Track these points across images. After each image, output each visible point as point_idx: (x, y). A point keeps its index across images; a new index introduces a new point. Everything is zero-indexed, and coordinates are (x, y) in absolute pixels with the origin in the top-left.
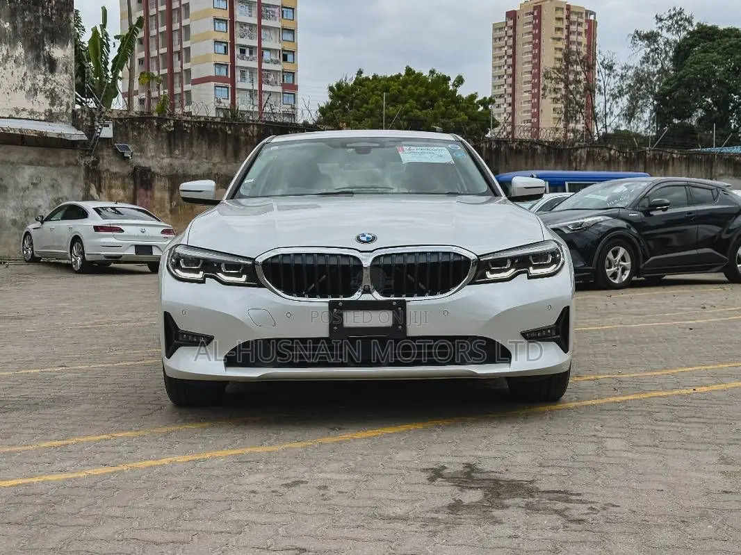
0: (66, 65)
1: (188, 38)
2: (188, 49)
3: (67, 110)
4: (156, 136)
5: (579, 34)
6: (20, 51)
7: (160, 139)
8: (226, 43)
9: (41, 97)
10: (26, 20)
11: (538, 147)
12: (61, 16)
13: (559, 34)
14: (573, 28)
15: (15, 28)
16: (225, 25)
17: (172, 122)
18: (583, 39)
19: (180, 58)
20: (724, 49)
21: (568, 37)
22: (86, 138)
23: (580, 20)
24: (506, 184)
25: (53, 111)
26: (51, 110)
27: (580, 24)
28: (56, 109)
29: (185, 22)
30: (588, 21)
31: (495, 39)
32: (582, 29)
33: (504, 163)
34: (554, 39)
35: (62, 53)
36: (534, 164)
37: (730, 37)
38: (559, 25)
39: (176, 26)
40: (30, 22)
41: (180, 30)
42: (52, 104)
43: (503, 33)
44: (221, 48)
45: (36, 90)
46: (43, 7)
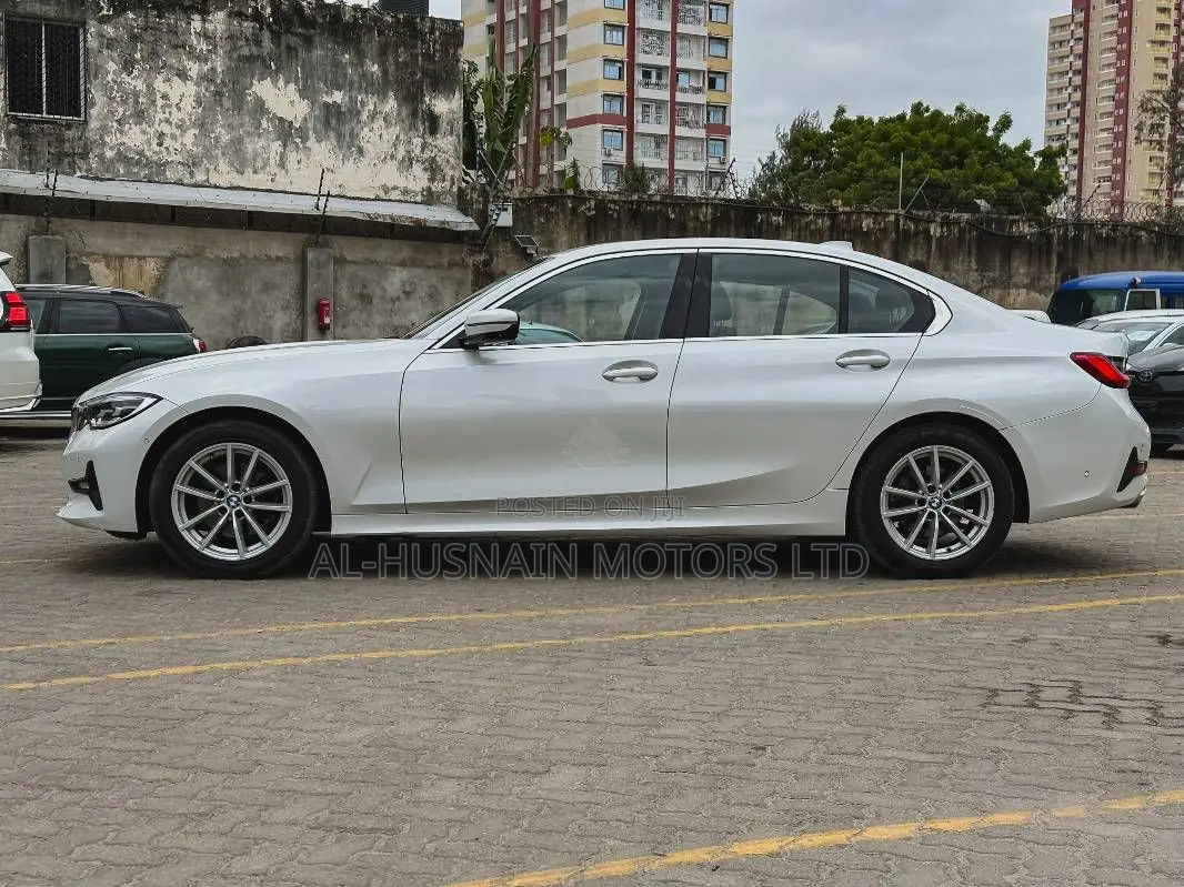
0: (451, 123)
1: (562, 56)
2: (563, 74)
3: (451, 187)
4: (571, 222)
6: (391, 104)
7: (575, 227)
8: (622, 62)
9: (417, 169)
10: (400, 60)
11: (1143, 233)
12: (447, 52)
13: (1162, 35)
15: (385, 72)
16: (620, 33)
17: (593, 203)
19: (550, 88)
21: (1177, 40)
22: (477, 228)
24: (1089, 292)
25: (433, 189)
26: (430, 188)
28: (437, 187)
29: (559, 31)
31: (1052, 44)
33: (1086, 260)
34: (1153, 42)
35: (446, 106)
36: (1135, 260)
38: (1163, 19)
39: (545, 37)
40: (405, 63)
41: (551, 44)
42: (432, 179)
43: (1066, 34)
44: (613, 71)
45: (411, 160)
46: (423, 42)
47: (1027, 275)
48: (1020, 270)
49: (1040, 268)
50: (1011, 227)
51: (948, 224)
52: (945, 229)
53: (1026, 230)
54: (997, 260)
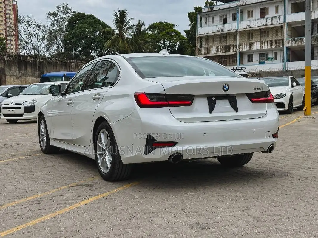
5: (10, 10)
11: (58, 61)
13: (1, 10)
14: (7, 7)
18: (12, 12)
20: (89, 23)
21: (5, 11)
23: (10, 4)
27: (10, 6)
30: (13, 5)
32: (11, 8)
33: (45, 68)
36: (56, 69)
37: (91, 18)
38: (1, 5)
47: (31, 72)
48: (30, 71)
49: (34, 71)
50: (26, 58)
51: (9, 57)
52: (9, 58)
53: (30, 59)
54: (23, 68)
